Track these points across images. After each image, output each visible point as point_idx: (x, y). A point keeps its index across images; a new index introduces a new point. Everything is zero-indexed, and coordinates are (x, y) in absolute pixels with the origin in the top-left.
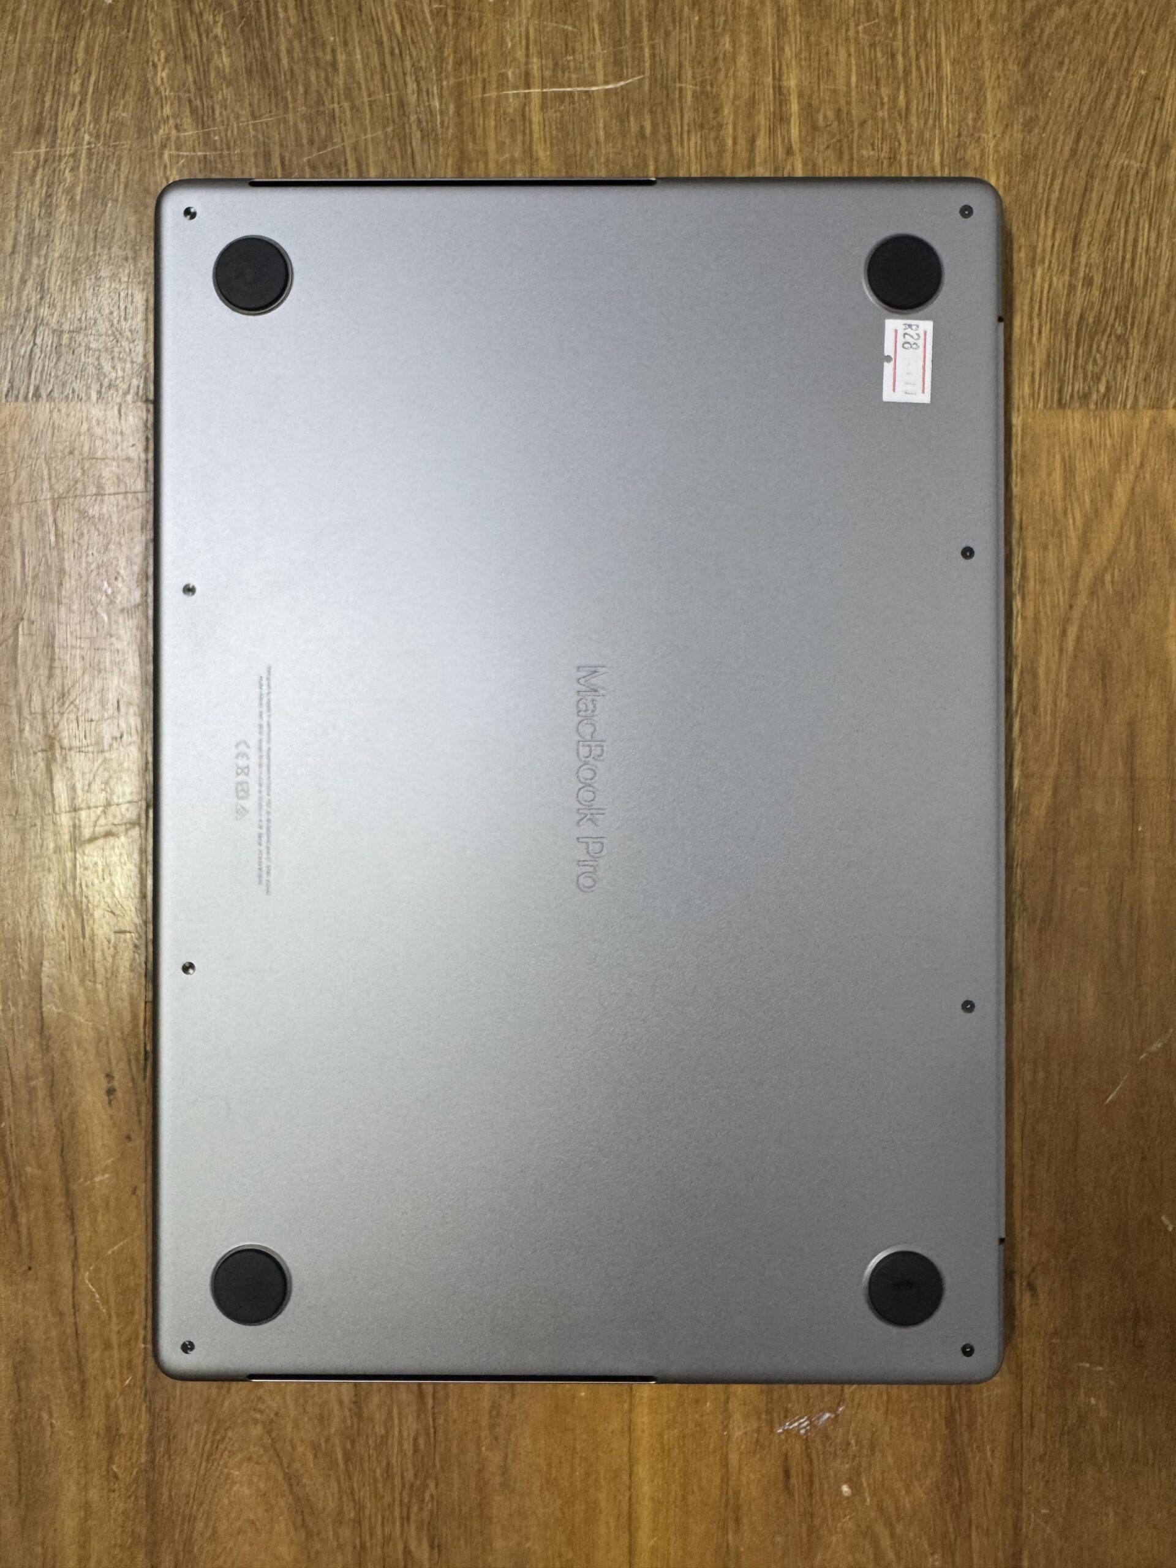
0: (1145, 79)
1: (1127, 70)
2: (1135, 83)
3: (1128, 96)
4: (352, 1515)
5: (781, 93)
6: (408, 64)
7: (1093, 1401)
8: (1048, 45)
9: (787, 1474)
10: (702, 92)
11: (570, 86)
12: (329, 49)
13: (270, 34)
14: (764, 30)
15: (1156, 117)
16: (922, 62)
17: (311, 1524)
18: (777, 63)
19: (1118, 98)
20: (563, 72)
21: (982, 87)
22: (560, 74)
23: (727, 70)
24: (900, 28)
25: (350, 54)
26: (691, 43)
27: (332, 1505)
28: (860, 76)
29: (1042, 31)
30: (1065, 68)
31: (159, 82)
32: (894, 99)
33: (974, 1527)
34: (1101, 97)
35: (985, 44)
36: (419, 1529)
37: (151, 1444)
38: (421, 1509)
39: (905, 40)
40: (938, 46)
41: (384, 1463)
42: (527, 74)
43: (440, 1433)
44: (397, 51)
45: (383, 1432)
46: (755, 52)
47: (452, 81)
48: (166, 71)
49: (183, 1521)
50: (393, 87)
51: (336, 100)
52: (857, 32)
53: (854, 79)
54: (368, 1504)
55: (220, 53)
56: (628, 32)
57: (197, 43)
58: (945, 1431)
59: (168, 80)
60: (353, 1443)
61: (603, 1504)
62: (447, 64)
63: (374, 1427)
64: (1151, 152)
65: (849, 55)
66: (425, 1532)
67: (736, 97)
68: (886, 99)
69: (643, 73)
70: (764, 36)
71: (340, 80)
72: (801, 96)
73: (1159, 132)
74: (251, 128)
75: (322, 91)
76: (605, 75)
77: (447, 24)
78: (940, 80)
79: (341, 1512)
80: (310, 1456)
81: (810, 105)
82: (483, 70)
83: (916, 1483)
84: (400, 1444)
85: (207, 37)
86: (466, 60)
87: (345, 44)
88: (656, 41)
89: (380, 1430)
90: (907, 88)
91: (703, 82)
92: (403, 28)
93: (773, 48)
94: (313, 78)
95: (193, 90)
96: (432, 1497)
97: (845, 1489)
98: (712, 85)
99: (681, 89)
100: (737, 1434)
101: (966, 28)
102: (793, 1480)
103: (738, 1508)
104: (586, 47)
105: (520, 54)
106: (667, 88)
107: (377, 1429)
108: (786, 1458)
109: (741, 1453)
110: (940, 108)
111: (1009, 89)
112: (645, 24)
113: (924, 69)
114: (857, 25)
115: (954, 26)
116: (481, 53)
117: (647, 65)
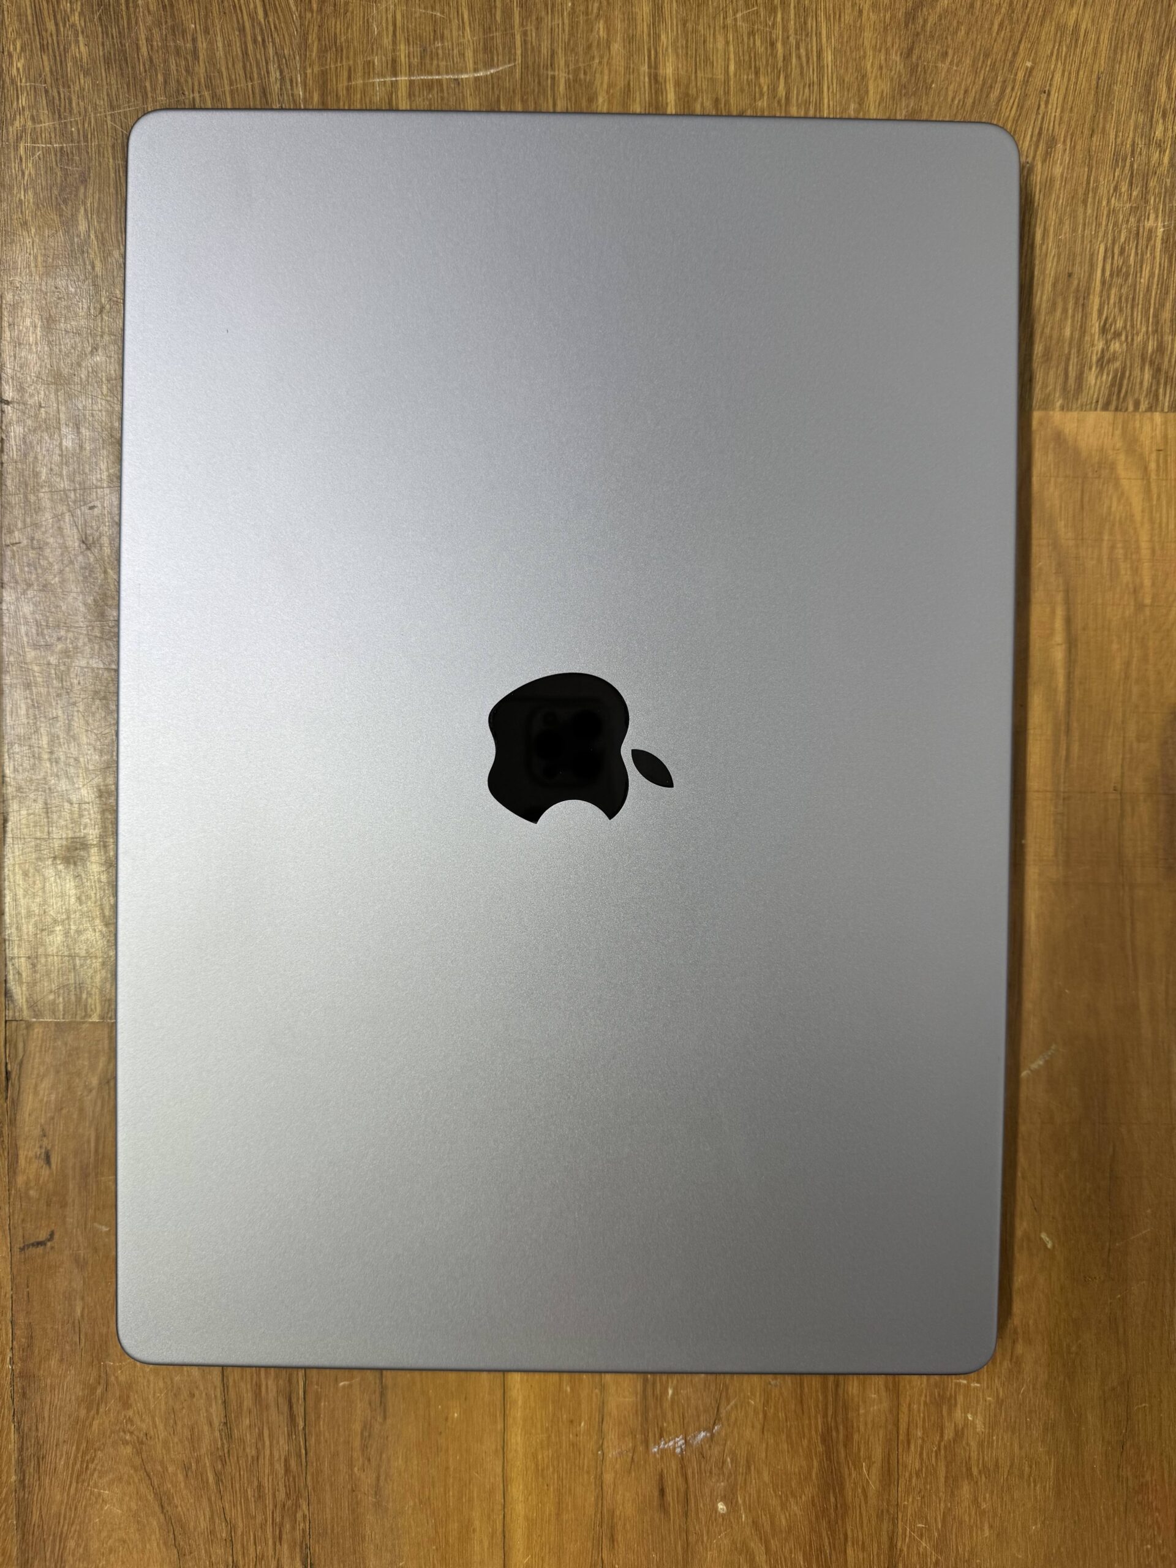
0: (1030, 72)
1: (1012, 63)
2: (1020, 75)
3: (1013, 89)
4: (224, 1535)
5: (656, 81)
6: (271, 51)
7: (970, 1417)
8: (932, 37)
9: (662, 1492)
10: (575, 81)
11: (438, 73)
12: (190, 38)
13: (129, 22)
14: (639, 17)
15: (1041, 112)
16: (803, 51)
17: (182, 1543)
18: (653, 52)
19: (1003, 91)
20: (432, 59)
21: (864, 77)
22: (428, 61)
23: (601, 57)
24: (779, 16)
25: (211, 43)
26: (563, 30)
27: (203, 1525)
28: (739, 64)
29: (925, 21)
30: (949, 58)
31: (14, 71)
32: (774, 89)
33: (850, 1543)
34: (986, 88)
35: (868, 34)
36: (292, 1548)
37: (21, 1462)
38: (293, 1528)
39: (785, 29)
40: (819, 35)
41: (256, 1483)
42: (394, 61)
43: (311, 1454)
44: (259, 39)
45: (254, 1452)
46: (630, 39)
47: (316, 69)
48: (22, 61)
49: (54, 1541)
50: (255, 75)
51: (196, 88)
52: (735, 20)
53: (732, 68)
54: (240, 1524)
55: (77, 42)
56: (498, 18)
57: (54, 32)
58: (821, 1448)
59: (24, 69)
60: (224, 1464)
61: (477, 1524)
62: (312, 51)
63: (244, 1449)
64: (1037, 147)
65: (727, 43)
66: (298, 1550)
67: (611, 85)
68: (765, 89)
69: (515, 60)
70: (639, 21)
71: (201, 70)
72: (677, 84)
73: (1045, 126)
74: (109, 118)
75: (183, 80)
76: (475, 63)
77: (311, 11)
78: (820, 68)
79: (212, 1532)
80: (181, 1477)
81: (687, 95)
82: (348, 58)
83: (792, 1500)
84: (272, 1464)
85: (64, 26)
86: (332, 47)
87: (206, 31)
88: (528, 28)
89: (251, 1452)
90: (786, 78)
91: (576, 71)
92: (266, 15)
93: (649, 35)
94: (173, 67)
95: (49, 80)
96: (304, 1516)
97: (721, 1506)
98: (585, 73)
99: (553, 78)
100: (612, 1454)
101: (848, 17)
102: (669, 1498)
103: (612, 1528)
104: (455, 33)
105: (387, 41)
106: (539, 76)
107: (248, 1450)
108: (661, 1476)
109: (616, 1472)
110: (821, 99)
111: (892, 80)
112: (516, 11)
113: (804, 59)
114: (735, 13)
115: (835, 14)
116: (347, 41)
117: (519, 52)
